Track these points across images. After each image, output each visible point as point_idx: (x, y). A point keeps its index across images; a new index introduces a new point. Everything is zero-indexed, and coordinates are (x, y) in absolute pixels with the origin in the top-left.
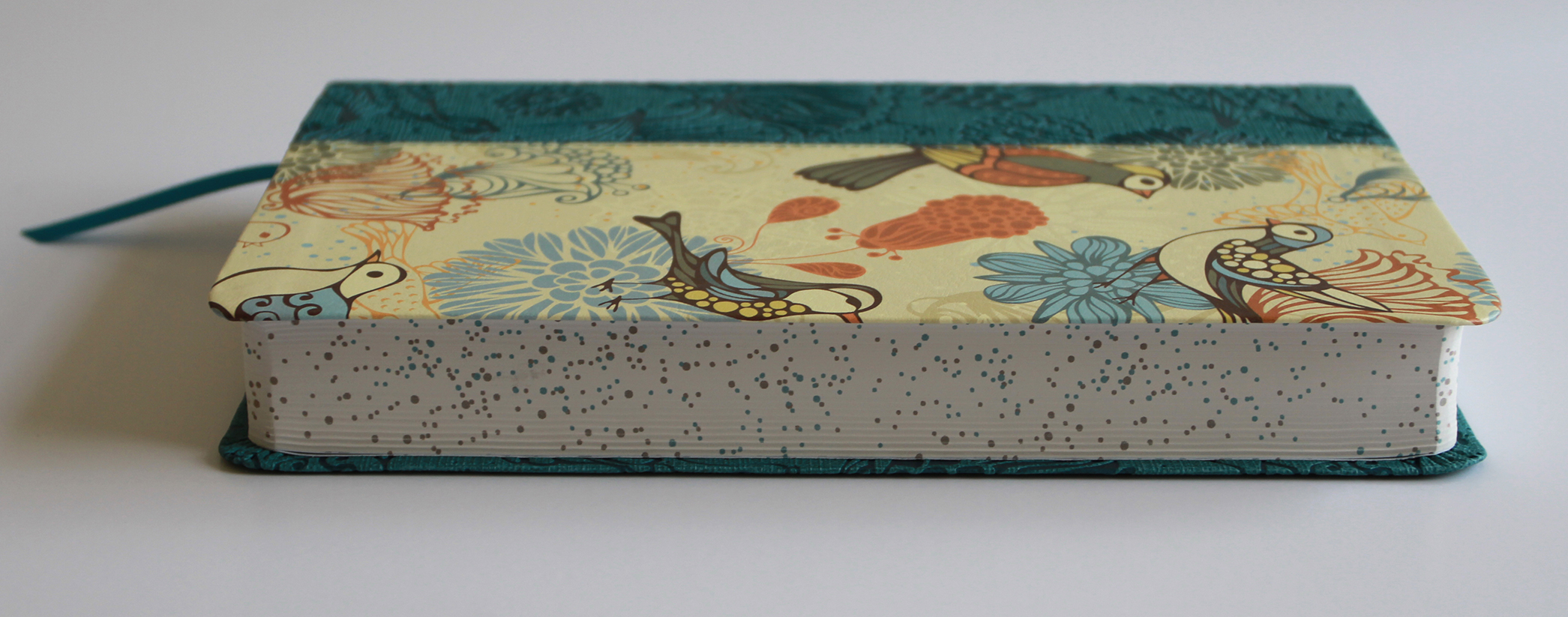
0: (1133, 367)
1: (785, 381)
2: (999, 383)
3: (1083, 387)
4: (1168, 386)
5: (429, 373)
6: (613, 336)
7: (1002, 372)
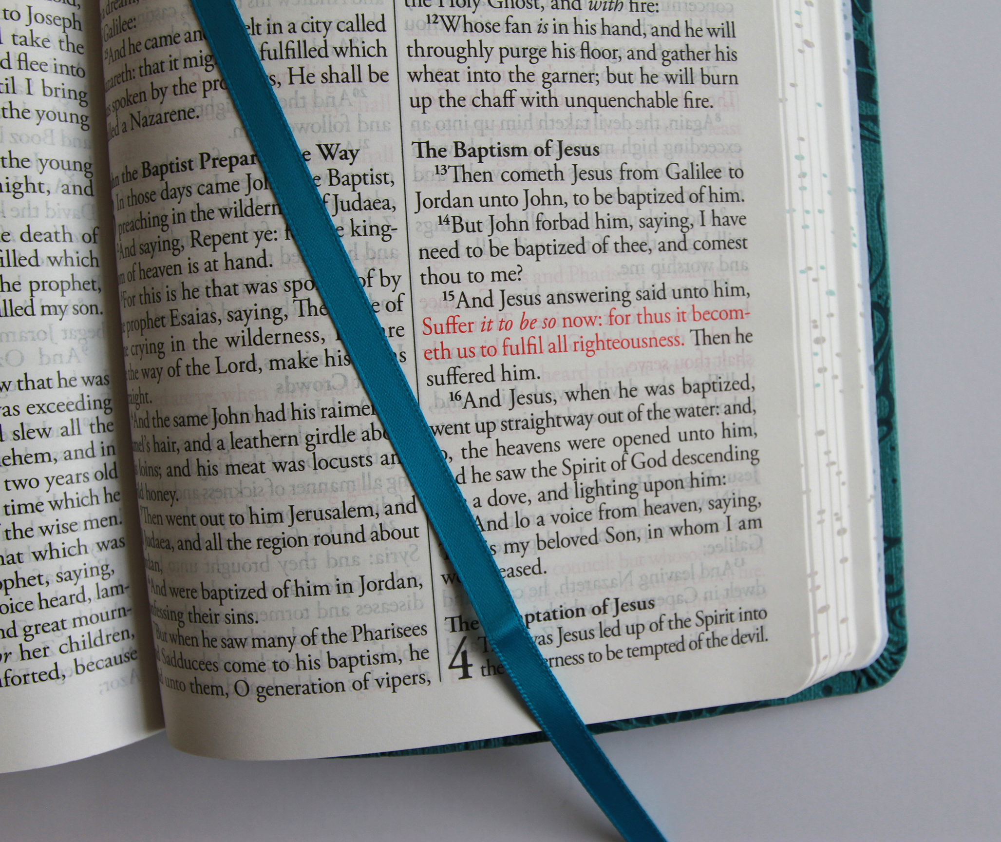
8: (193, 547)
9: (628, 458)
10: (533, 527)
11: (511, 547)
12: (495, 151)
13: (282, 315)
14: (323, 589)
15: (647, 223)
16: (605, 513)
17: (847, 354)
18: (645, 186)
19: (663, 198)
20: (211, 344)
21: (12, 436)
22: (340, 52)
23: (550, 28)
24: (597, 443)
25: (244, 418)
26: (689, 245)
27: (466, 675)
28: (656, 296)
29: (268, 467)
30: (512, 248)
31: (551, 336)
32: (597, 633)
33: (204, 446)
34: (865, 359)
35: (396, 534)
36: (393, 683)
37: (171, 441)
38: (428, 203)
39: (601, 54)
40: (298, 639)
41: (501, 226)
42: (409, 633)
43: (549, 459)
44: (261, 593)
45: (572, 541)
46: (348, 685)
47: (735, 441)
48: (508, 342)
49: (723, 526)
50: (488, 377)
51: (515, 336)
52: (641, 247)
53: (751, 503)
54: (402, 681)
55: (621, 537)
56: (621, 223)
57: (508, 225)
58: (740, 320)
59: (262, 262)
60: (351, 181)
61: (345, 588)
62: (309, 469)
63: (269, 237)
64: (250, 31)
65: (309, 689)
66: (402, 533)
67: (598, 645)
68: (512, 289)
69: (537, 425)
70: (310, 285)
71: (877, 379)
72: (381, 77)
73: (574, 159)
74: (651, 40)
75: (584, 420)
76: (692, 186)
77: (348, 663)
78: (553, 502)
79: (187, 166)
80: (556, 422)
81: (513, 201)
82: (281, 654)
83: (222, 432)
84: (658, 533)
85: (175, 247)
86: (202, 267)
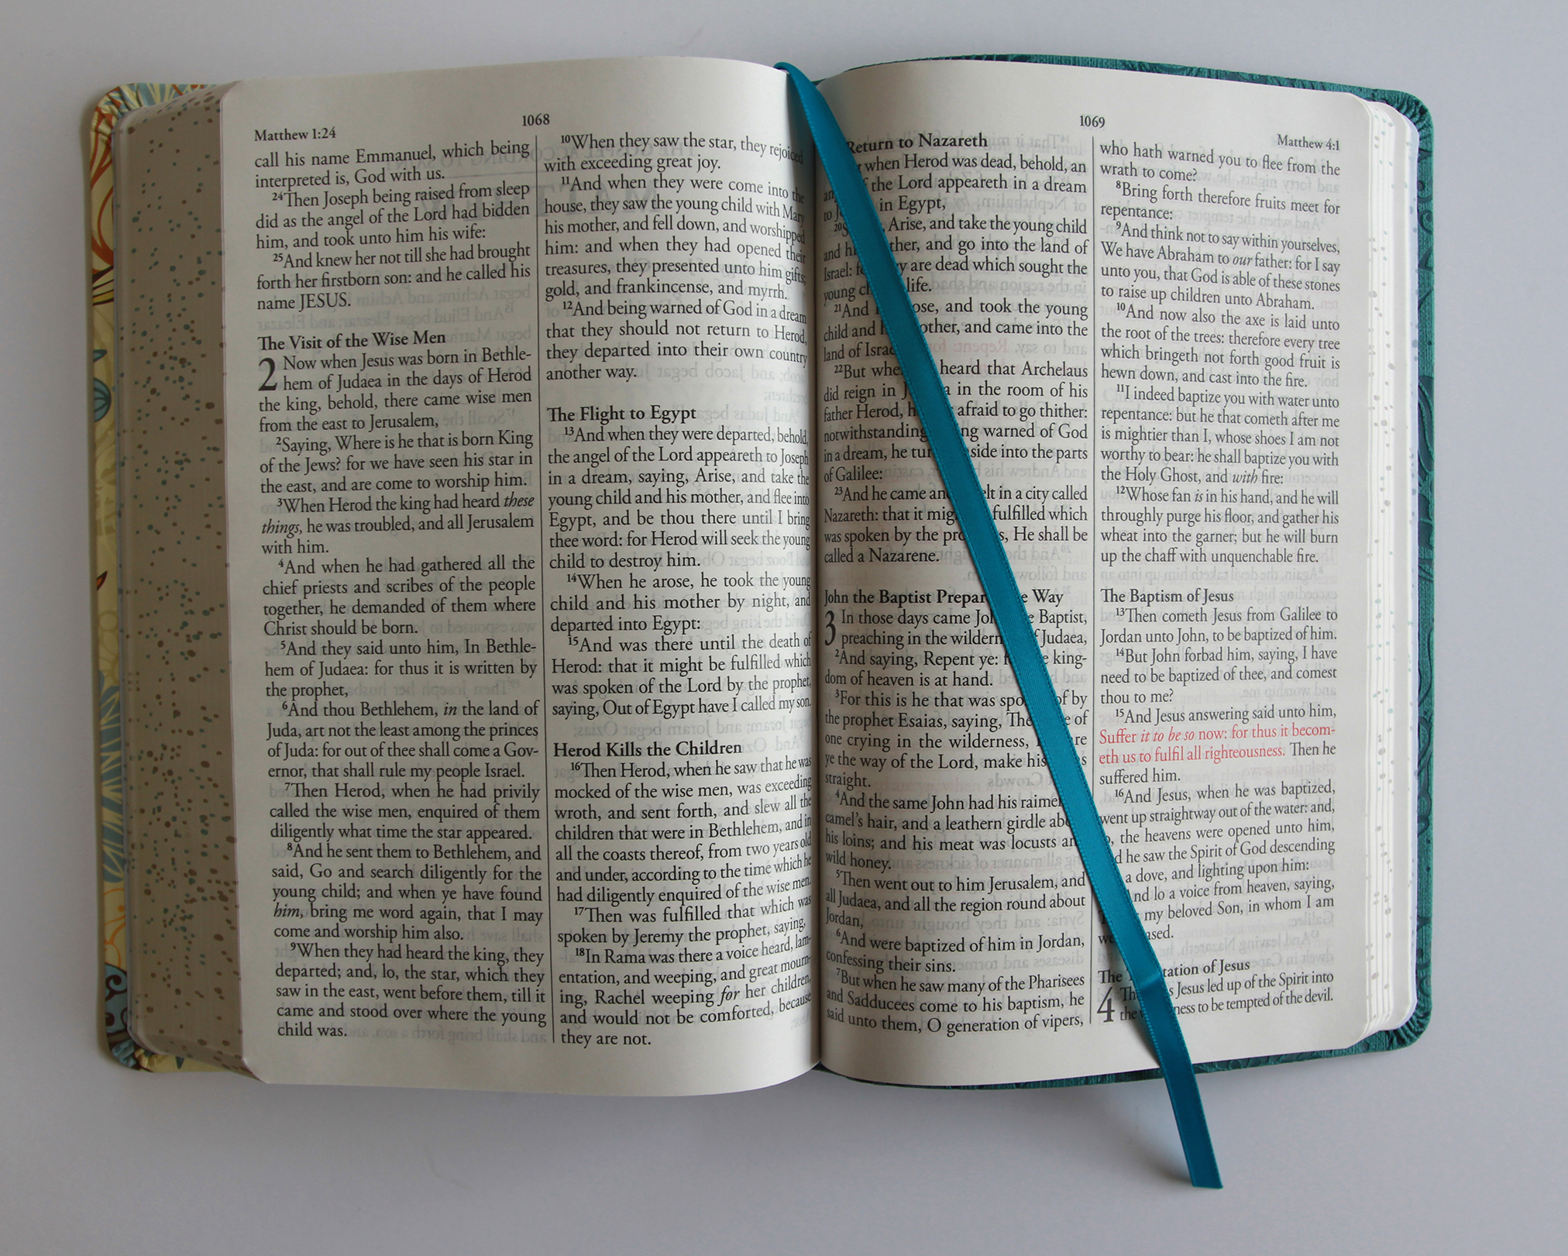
0: (171, 358)
1: (188, 636)
2: (185, 465)
3: (188, 396)
4: (187, 327)
5: (191, 917)
6: (155, 769)
7: (176, 462)
8: (901, 907)
9: (1238, 846)
10: (1167, 901)
11: (1151, 915)
12: (1160, 597)
13: (997, 725)
14: (1009, 945)
15: (1264, 656)
16: (1220, 890)
17: (1399, 763)
18: (1265, 626)
19: (1278, 636)
20: (936, 744)
21: (754, 810)
22: (1053, 516)
23: (1204, 497)
24: (1217, 833)
25: (959, 805)
26: (1294, 674)
27: (1109, 1019)
28: (1267, 715)
29: (976, 845)
30: (1167, 675)
31: (1189, 746)
32: (1206, 988)
33: (923, 825)
34: (1412, 766)
35: (1069, 902)
36: (1055, 1023)
37: (888, 819)
38: (1110, 638)
39: (1240, 518)
40: (987, 985)
41: (1160, 658)
42: (1071, 983)
43: (1183, 845)
44: (960, 947)
45: (1193, 912)
46: (1021, 1024)
47: (1317, 834)
48: (1160, 751)
49: (1304, 903)
50: (1142, 779)
51: (1165, 746)
52: (1258, 675)
53: (1327, 885)
54: (1062, 1022)
55: (1228, 910)
56: (1246, 655)
57: (1166, 657)
58: (1327, 736)
59: (984, 681)
60: (1056, 620)
61: (1027, 945)
62: (1008, 848)
63: (991, 661)
64: (986, 495)
65: (991, 1027)
66: (1073, 902)
67: (1205, 998)
68: (1166, 708)
69: (1175, 817)
70: (1020, 701)
71: (1420, 782)
72: (1082, 536)
73: (1215, 604)
74: (1276, 506)
75: (1209, 814)
76: (1298, 626)
77: (1023, 1006)
78: (1182, 879)
79: (926, 598)
80: (1188, 815)
81: (1170, 638)
82: (971, 997)
83: (940, 815)
84: (1255, 907)
85: (908, 663)
86: (932, 681)
